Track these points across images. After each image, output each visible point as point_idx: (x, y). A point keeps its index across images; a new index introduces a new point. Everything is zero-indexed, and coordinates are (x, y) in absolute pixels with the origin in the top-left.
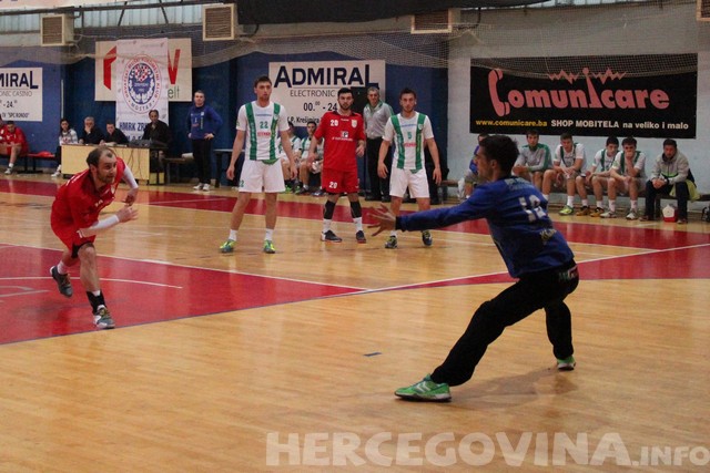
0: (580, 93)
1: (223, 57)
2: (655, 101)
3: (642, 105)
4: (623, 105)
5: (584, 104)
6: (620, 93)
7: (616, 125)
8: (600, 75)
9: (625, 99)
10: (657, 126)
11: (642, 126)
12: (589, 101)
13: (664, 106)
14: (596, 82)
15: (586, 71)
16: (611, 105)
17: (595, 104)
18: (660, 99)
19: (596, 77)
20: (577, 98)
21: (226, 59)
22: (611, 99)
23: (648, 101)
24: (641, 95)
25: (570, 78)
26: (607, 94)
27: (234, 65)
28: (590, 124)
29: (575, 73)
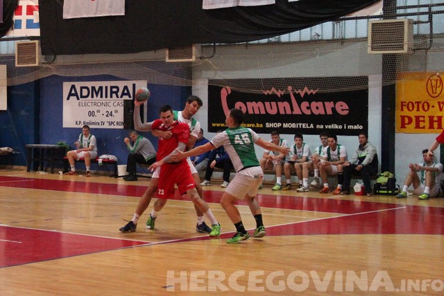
0: (286, 104)
1: (30, 78)
2: (339, 110)
3: (329, 112)
4: (316, 112)
5: (289, 112)
6: (314, 104)
7: (312, 126)
8: (299, 91)
9: (318, 108)
10: (341, 127)
11: (330, 127)
12: (292, 110)
13: (346, 113)
14: (297, 96)
15: (290, 88)
16: (308, 112)
17: (297, 111)
18: (342, 108)
19: (297, 92)
20: (284, 107)
21: (32, 80)
22: (308, 108)
23: (334, 109)
24: (329, 105)
25: (279, 93)
26: (305, 104)
27: (38, 84)
28: (293, 125)
29: (282, 90)
